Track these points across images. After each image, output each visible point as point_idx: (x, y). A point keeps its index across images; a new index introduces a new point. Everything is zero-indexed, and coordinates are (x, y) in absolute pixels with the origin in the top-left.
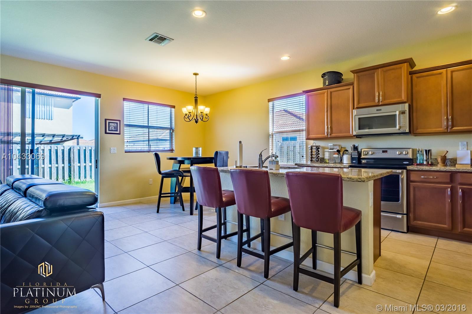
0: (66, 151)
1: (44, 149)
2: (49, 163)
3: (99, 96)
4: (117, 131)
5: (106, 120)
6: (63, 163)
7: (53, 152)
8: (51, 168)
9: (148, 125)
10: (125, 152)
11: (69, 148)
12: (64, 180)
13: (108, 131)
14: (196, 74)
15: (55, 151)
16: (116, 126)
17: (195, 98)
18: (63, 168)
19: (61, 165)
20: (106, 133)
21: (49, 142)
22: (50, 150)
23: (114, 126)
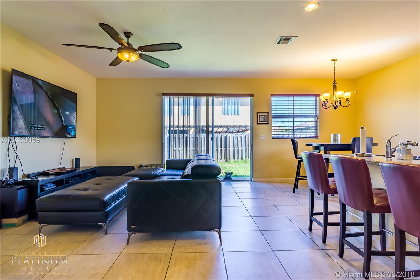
0: (243, 138)
1: (230, 137)
2: (233, 147)
3: (252, 95)
4: (266, 121)
5: (258, 113)
6: (242, 147)
7: (236, 139)
8: (234, 150)
9: (293, 114)
10: (273, 139)
11: (245, 135)
12: (242, 159)
13: (259, 122)
14: (334, 60)
15: (236, 138)
16: (265, 117)
17: (333, 84)
18: (242, 150)
19: (240, 148)
20: (258, 124)
21: (237, 131)
22: (234, 137)
23: (264, 117)
